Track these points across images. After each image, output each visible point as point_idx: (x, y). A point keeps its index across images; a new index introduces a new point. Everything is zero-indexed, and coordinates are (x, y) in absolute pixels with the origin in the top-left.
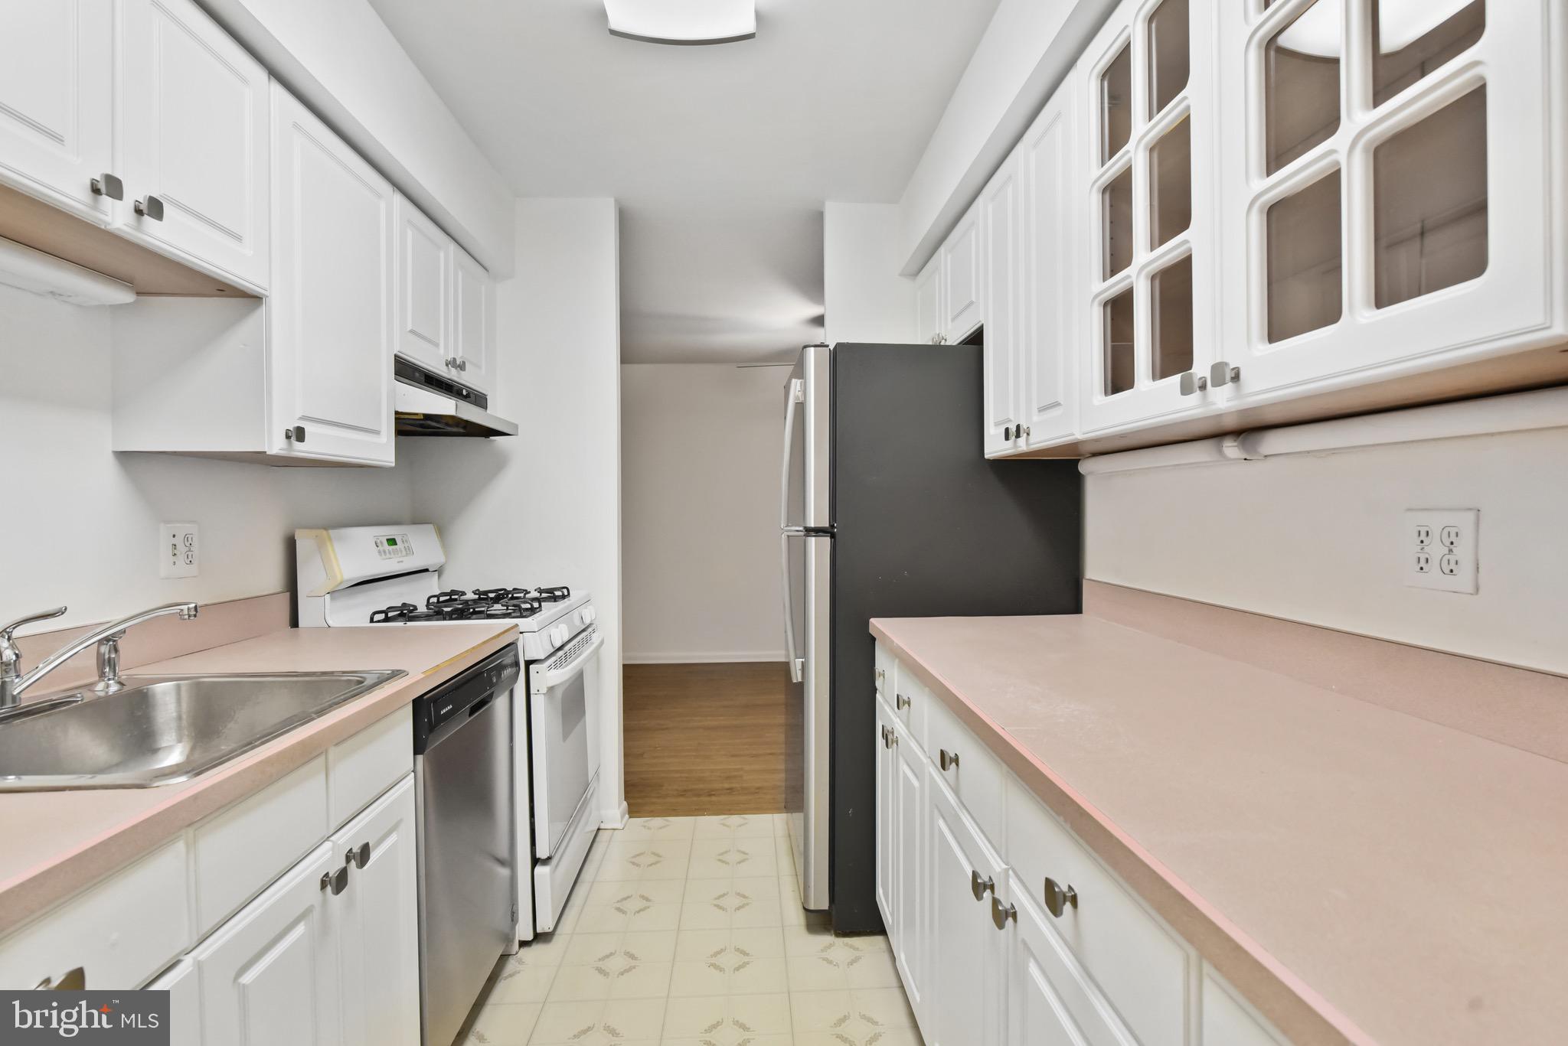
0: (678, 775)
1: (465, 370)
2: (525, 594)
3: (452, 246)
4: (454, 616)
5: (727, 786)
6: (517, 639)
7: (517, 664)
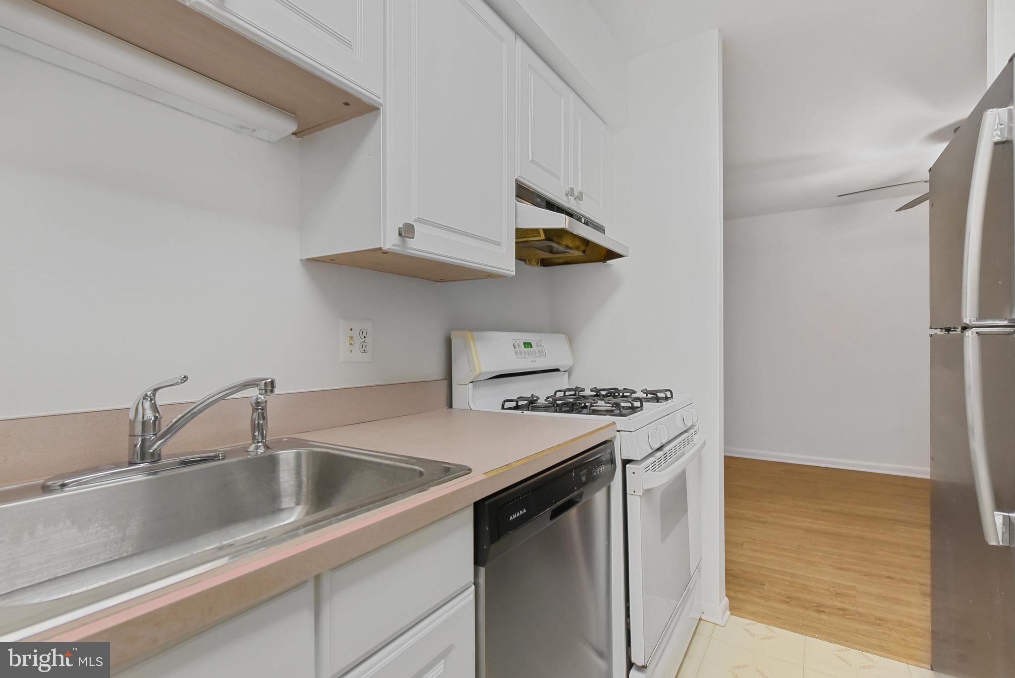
0: (781, 577)
1: (582, 200)
2: (631, 394)
3: (572, 96)
4: (564, 409)
5: (838, 604)
6: (615, 437)
7: (612, 461)
